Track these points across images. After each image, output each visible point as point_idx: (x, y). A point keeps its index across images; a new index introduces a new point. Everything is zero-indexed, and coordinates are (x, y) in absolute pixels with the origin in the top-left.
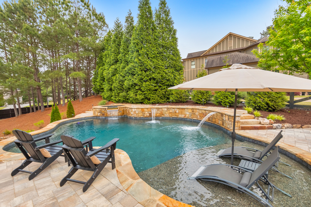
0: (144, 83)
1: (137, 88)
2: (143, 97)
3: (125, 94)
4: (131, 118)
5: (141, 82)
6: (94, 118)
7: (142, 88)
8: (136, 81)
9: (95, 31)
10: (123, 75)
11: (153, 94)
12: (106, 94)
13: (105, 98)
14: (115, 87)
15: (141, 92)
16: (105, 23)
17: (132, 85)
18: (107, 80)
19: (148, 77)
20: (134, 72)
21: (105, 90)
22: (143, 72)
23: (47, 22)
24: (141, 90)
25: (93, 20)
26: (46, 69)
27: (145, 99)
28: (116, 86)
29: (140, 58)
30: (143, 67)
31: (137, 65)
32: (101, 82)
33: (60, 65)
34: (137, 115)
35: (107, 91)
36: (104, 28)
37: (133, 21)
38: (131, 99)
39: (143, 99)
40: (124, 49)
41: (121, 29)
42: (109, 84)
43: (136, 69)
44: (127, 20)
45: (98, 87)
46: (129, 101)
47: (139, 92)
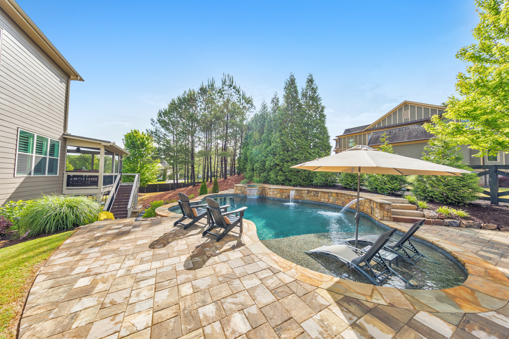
0: (286, 164)
1: (278, 168)
2: (283, 178)
3: (266, 174)
4: (269, 198)
5: (282, 162)
6: (234, 196)
7: (283, 169)
8: (278, 161)
9: (244, 113)
10: (265, 155)
11: (295, 176)
12: (248, 174)
13: (247, 177)
14: (256, 167)
15: (282, 173)
16: (252, 105)
17: (273, 166)
18: (250, 160)
19: (290, 157)
20: (276, 152)
21: (247, 170)
22: (285, 152)
23: (205, 109)
24: (282, 171)
25: (242, 104)
26: (200, 149)
27: (286, 180)
28: (258, 166)
29: (282, 138)
30: (285, 147)
31: (279, 145)
32: (245, 161)
33: (211, 146)
34: (275, 196)
35: (249, 171)
36: (252, 110)
37: (278, 102)
38: (272, 180)
39: (284, 180)
40: (268, 130)
41: (267, 110)
42: (252, 164)
43: (278, 149)
44: (273, 101)
45: (242, 167)
46: (270, 182)
47: (280, 173)
